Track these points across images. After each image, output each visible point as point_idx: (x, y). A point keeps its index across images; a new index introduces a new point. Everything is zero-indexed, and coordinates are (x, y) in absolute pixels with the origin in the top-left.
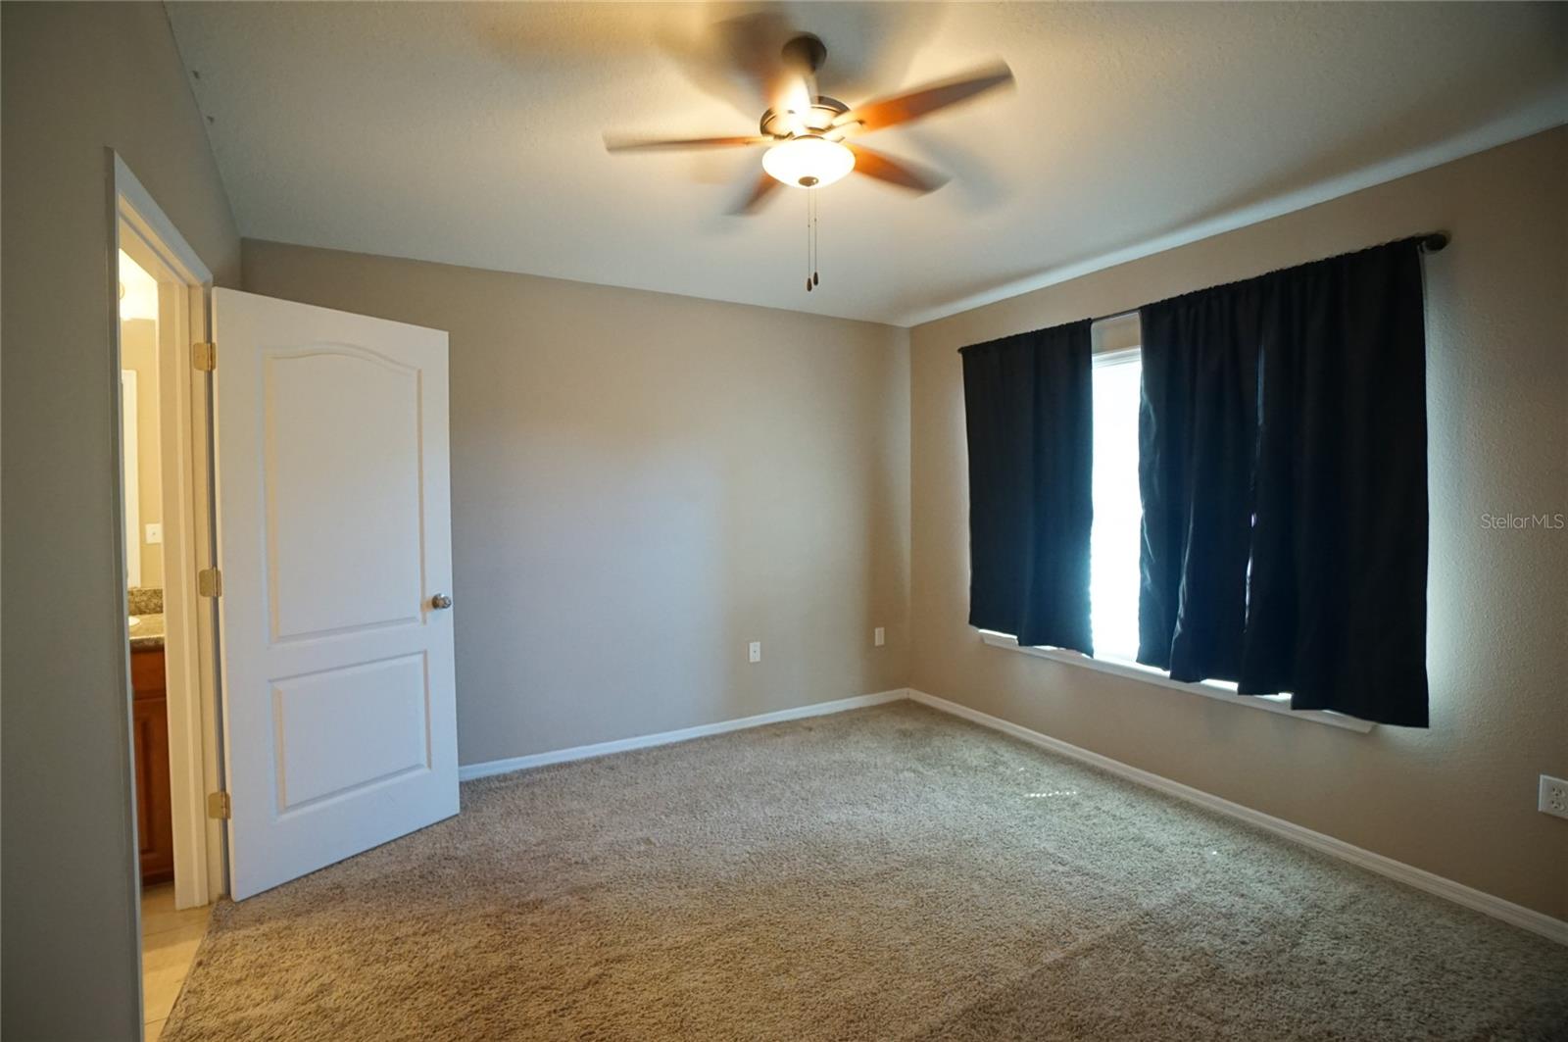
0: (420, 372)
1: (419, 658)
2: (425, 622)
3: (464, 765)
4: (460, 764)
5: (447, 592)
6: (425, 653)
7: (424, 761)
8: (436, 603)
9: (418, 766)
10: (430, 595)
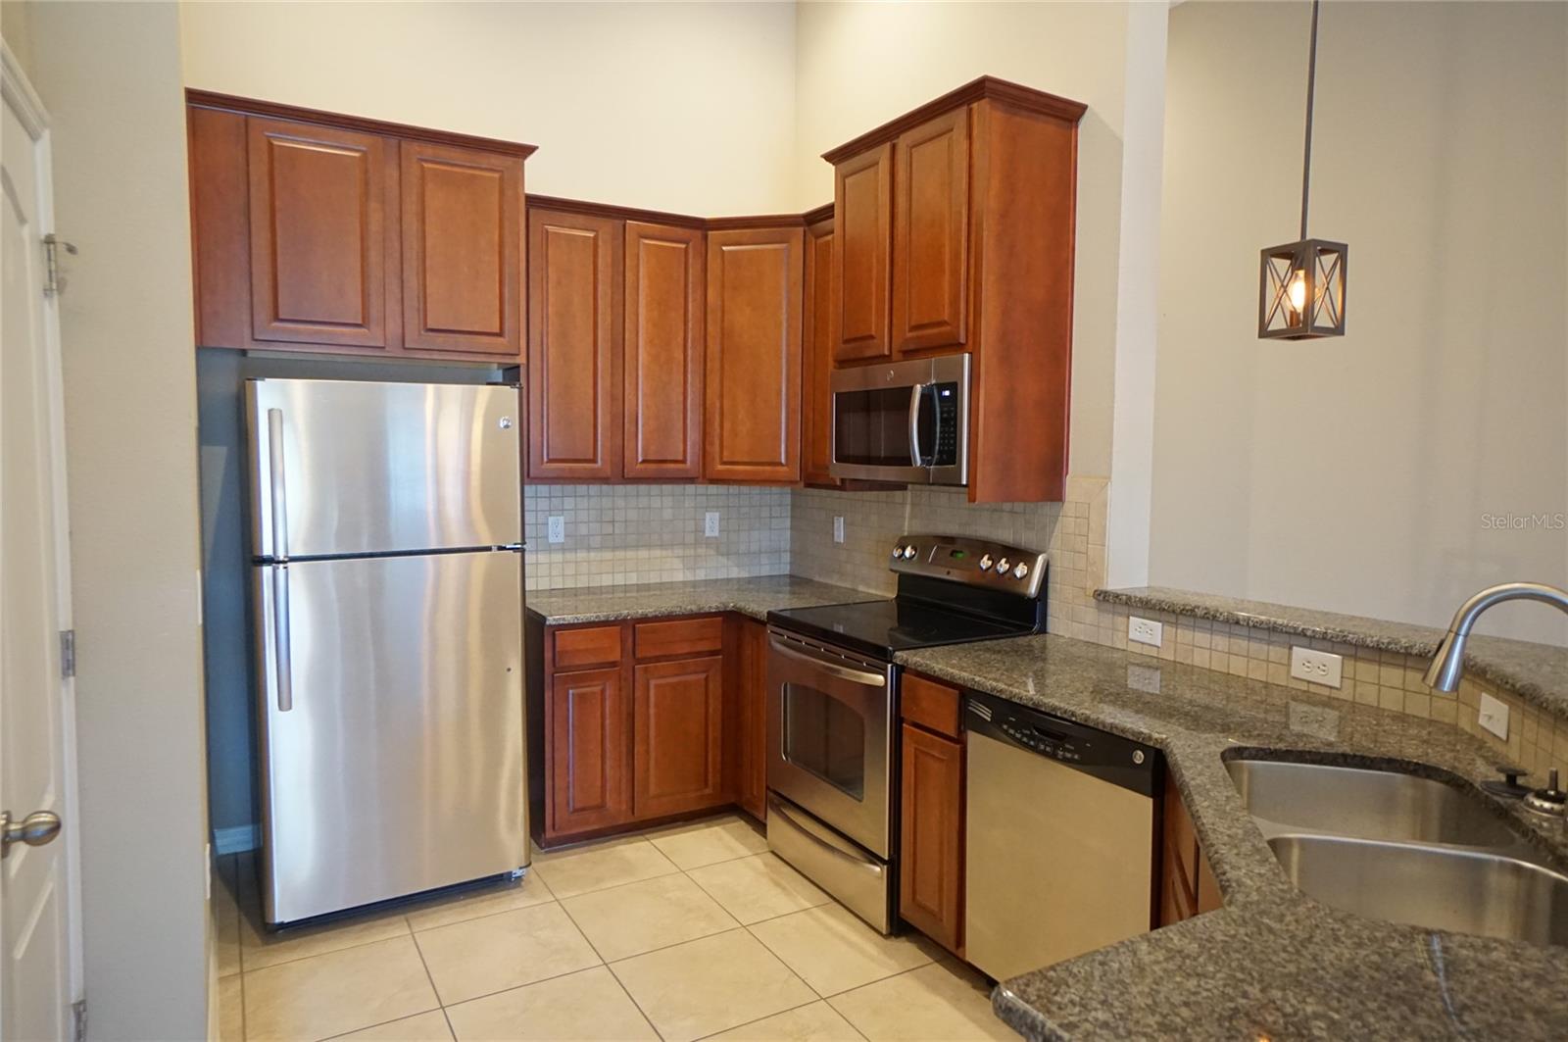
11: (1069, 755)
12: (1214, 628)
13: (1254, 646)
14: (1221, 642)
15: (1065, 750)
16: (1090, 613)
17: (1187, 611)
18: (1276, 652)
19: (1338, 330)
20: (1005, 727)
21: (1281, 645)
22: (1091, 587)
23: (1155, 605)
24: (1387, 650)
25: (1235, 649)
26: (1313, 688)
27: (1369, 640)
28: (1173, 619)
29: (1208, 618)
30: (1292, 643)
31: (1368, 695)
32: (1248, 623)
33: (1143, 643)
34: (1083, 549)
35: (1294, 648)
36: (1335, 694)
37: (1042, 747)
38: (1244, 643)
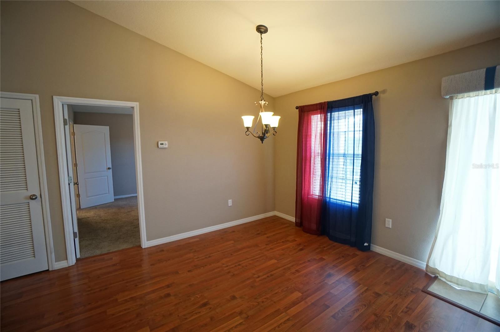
0: (105, 133)
1: (107, 177)
2: (107, 171)
3: (116, 196)
4: (114, 196)
5: (111, 166)
6: (107, 176)
7: (108, 193)
8: (109, 168)
9: (107, 193)
10: (108, 167)
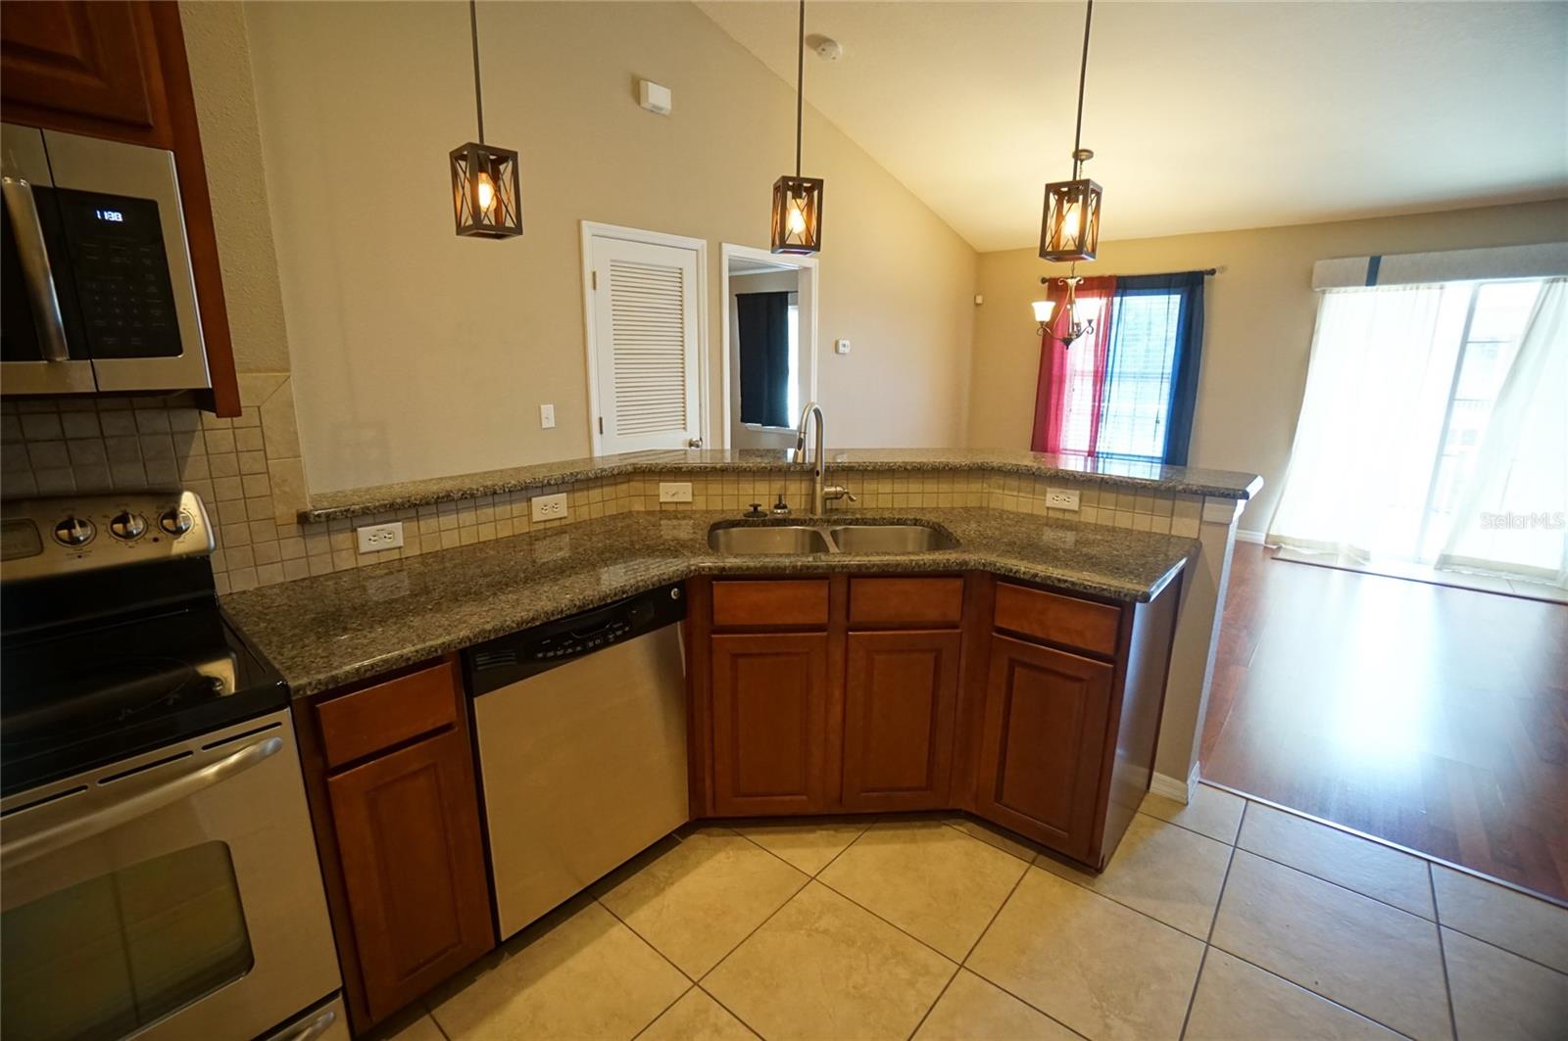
11: (619, 633)
12: (459, 507)
13: (499, 510)
14: (468, 517)
15: (614, 631)
16: (292, 547)
17: (443, 498)
18: (518, 508)
19: (518, 230)
20: (540, 655)
21: (520, 500)
22: (286, 512)
23: (403, 504)
24: (602, 478)
25: (483, 518)
26: (548, 525)
27: (590, 475)
28: (413, 513)
29: (466, 498)
30: (529, 496)
31: (584, 514)
32: (504, 490)
33: (378, 551)
34: (259, 467)
35: (534, 499)
36: (564, 522)
37: (591, 644)
38: (490, 511)
